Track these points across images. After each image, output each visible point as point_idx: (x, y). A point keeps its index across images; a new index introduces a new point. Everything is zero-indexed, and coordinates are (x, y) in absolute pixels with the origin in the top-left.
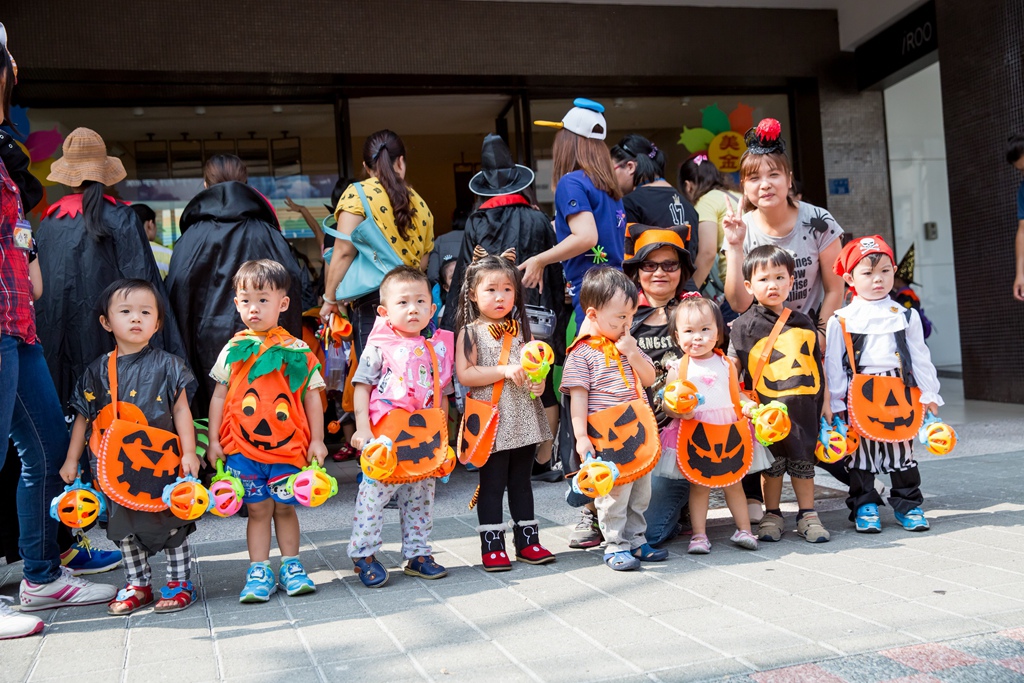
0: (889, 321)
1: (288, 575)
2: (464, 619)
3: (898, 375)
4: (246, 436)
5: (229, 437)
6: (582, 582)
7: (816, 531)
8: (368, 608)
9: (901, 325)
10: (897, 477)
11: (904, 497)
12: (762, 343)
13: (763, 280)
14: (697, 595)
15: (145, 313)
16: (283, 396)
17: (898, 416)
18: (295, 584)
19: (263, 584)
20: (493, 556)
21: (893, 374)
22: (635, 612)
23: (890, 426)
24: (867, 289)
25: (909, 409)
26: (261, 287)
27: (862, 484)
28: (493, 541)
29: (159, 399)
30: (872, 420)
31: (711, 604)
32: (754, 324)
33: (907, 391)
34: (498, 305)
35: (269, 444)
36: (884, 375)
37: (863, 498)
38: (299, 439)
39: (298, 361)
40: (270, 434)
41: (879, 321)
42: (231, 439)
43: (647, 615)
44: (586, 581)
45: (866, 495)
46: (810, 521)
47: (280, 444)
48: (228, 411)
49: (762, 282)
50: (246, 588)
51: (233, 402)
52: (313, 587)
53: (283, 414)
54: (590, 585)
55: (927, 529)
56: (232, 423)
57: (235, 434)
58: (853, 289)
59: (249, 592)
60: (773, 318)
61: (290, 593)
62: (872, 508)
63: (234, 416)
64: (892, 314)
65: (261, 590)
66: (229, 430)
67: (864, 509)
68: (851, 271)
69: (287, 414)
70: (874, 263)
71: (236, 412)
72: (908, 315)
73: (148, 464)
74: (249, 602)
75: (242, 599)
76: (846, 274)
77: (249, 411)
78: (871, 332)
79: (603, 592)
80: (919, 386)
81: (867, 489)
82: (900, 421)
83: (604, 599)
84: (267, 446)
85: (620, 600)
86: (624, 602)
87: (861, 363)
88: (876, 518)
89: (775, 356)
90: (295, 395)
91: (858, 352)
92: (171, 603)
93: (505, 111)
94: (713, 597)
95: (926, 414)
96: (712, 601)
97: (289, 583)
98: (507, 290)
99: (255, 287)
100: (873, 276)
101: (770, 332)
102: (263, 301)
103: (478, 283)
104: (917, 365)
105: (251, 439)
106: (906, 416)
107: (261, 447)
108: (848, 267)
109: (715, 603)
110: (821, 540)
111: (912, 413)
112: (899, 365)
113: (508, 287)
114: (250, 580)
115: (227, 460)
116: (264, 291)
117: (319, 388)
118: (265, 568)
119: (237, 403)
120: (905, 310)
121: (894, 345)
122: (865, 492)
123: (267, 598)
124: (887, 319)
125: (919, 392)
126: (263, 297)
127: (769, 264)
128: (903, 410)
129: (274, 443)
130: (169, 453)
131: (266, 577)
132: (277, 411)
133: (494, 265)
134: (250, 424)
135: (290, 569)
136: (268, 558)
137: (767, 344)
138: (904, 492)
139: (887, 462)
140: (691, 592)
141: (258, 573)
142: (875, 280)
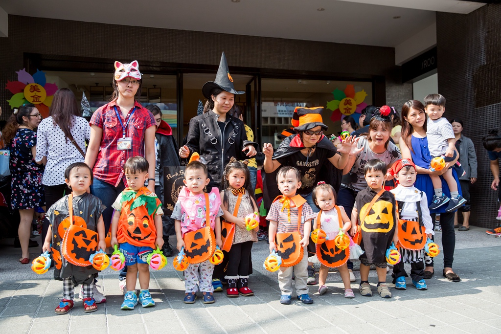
0: (414, 197)
1: (143, 297)
2: (220, 326)
3: (417, 221)
4: (130, 234)
5: (122, 235)
6: (274, 309)
7: (385, 292)
8: (178, 317)
9: (419, 199)
10: (414, 265)
11: (417, 274)
12: (367, 205)
13: (370, 177)
14: (325, 319)
15: (85, 177)
16: (146, 217)
17: (417, 239)
18: (146, 302)
19: (132, 301)
20: (231, 290)
21: (415, 220)
22: (297, 328)
23: (413, 243)
24: (404, 181)
25: (421, 235)
26: (135, 173)
27: (399, 267)
28: (231, 283)
29: (91, 216)
30: (406, 240)
31: (331, 326)
32: (365, 196)
33: (420, 227)
34: (237, 184)
35: (140, 238)
36: (411, 220)
37: (399, 274)
38: (153, 235)
39: (152, 202)
40: (141, 233)
41: (410, 196)
42: (123, 236)
43: (302, 330)
44: (275, 308)
45: (400, 273)
46: (383, 288)
47: (145, 238)
48: (121, 223)
49: (370, 178)
50: (124, 303)
51: (124, 219)
52: (154, 304)
53: (146, 225)
54: (277, 311)
55: (426, 289)
56: (123, 229)
57: (125, 234)
58: (398, 181)
59: (125, 305)
60: (374, 194)
61: (143, 306)
62: (403, 278)
63: (124, 226)
64: (416, 194)
65: (131, 304)
66: (122, 232)
67: (399, 279)
68: (397, 173)
69: (148, 224)
70: (408, 169)
71: (125, 224)
72: (422, 194)
73: (85, 245)
74: (125, 309)
75: (122, 308)
76: (395, 175)
77: (131, 223)
78: (407, 201)
79: (283, 316)
80: (425, 226)
81: (401, 270)
82: (417, 241)
83: (283, 319)
84: (139, 239)
85: (290, 320)
86: (292, 322)
87: (402, 215)
88: (404, 283)
89: (371, 212)
90: (151, 216)
91: (400, 210)
92: (91, 308)
93: (250, 82)
94: (332, 322)
95: (428, 239)
96: (331, 324)
97: (144, 301)
98: (242, 178)
99: (132, 173)
100: (407, 175)
101: (371, 200)
102: (136, 178)
103: (230, 173)
104: (424, 217)
105: (132, 236)
106: (420, 239)
107: (137, 239)
108: (396, 171)
109: (333, 324)
110: (387, 297)
111: (422, 237)
112: (417, 216)
113: (243, 176)
114: (126, 299)
115: (120, 246)
116: (136, 174)
117: (161, 214)
118: (133, 294)
119: (125, 220)
120: (421, 192)
121: (416, 208)
122: (400, 271)
123: (133, 308)
124: (413, 195)
125: (425, 228)
126: (136, 177)
127: (372, 170)
128: (418, 236)
129: (143, 237)
130: (93, 241)
131: (133, 298)
132: (143, 223)
133: (238, 166)
134: (131, 229)
135: (144, 295)
136: (135, 289)
137: (369, 206)
138: (418, 272)
139: (410, 258)
140: (322, 318)
141: (130, 296)
142: (408, 177)
